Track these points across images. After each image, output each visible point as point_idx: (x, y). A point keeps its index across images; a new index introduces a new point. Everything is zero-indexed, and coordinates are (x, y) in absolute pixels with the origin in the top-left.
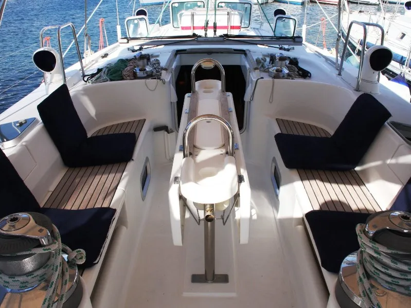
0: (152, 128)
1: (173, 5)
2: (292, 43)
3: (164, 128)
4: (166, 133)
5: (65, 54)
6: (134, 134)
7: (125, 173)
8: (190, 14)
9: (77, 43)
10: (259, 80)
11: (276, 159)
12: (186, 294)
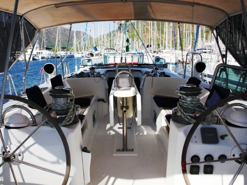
0: (97, 100)
1: (105, 55)
2: (163, 67)
3: (102, 100)
4: (103, 102)
5: (58, 66)
6: (90, 99)
7: (87, 109)
8: (113, 57)
9: (62, 64)
10: (146, 78)
11: (155, 110)
12: (114, 155)
